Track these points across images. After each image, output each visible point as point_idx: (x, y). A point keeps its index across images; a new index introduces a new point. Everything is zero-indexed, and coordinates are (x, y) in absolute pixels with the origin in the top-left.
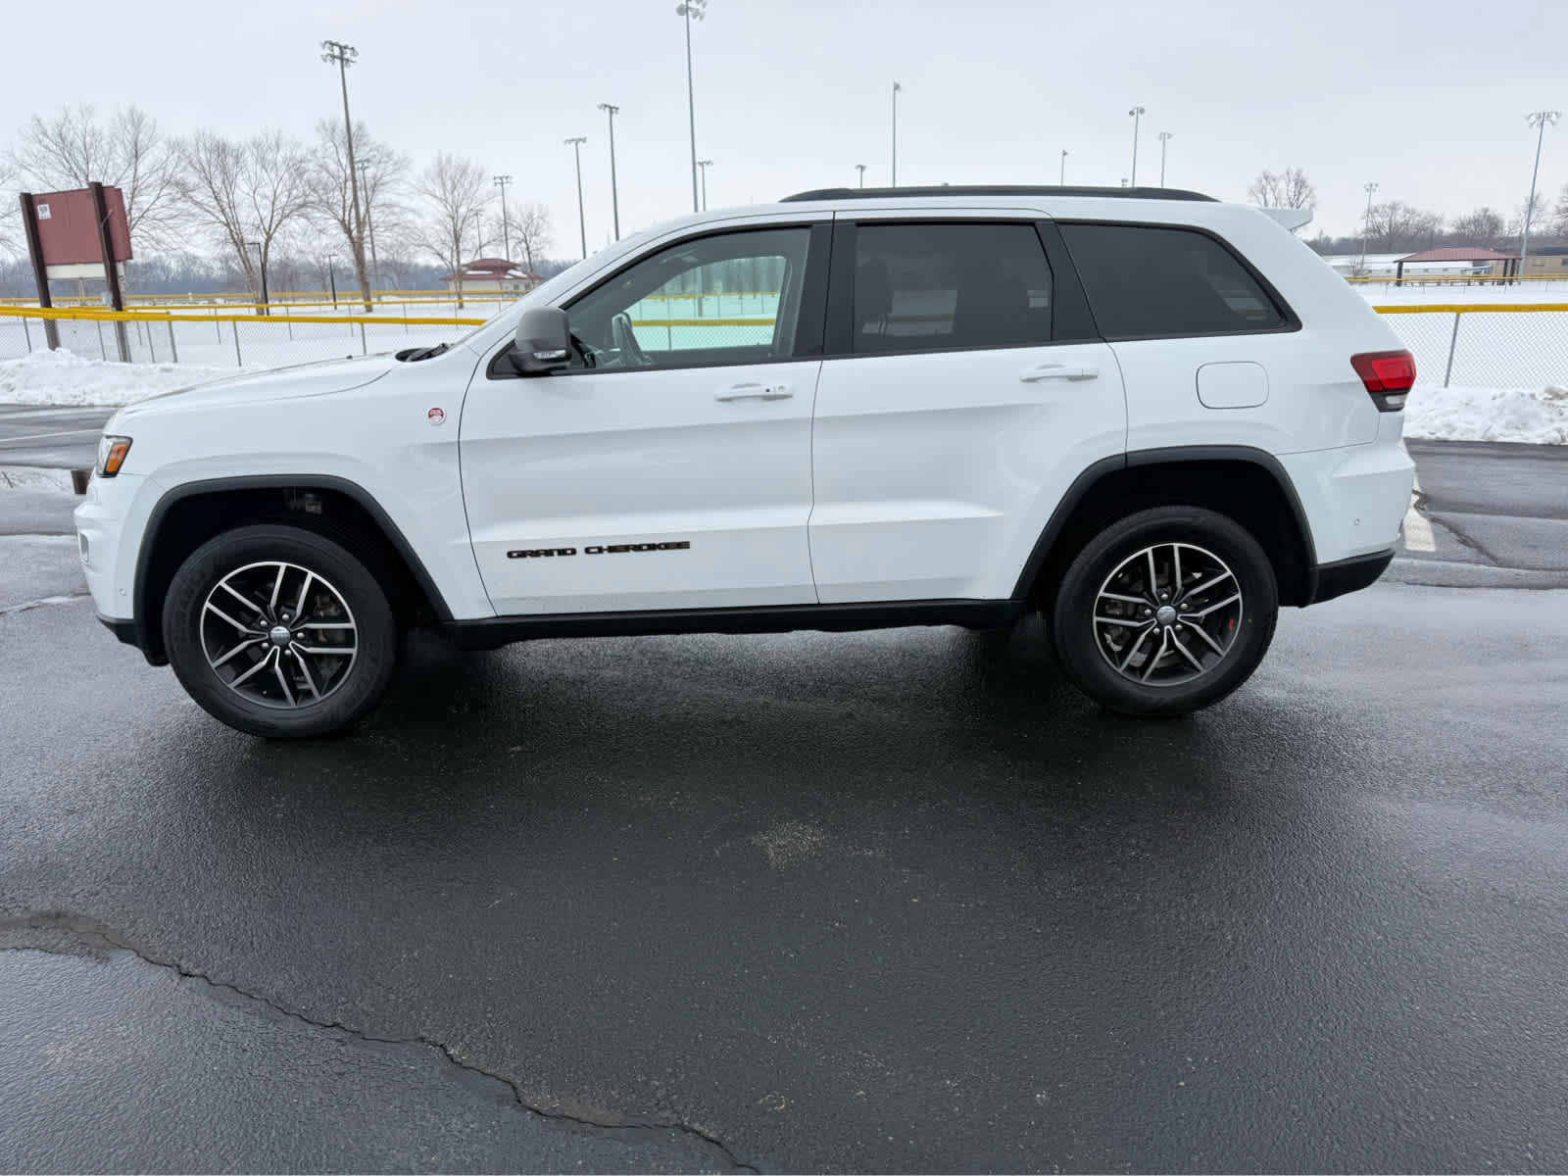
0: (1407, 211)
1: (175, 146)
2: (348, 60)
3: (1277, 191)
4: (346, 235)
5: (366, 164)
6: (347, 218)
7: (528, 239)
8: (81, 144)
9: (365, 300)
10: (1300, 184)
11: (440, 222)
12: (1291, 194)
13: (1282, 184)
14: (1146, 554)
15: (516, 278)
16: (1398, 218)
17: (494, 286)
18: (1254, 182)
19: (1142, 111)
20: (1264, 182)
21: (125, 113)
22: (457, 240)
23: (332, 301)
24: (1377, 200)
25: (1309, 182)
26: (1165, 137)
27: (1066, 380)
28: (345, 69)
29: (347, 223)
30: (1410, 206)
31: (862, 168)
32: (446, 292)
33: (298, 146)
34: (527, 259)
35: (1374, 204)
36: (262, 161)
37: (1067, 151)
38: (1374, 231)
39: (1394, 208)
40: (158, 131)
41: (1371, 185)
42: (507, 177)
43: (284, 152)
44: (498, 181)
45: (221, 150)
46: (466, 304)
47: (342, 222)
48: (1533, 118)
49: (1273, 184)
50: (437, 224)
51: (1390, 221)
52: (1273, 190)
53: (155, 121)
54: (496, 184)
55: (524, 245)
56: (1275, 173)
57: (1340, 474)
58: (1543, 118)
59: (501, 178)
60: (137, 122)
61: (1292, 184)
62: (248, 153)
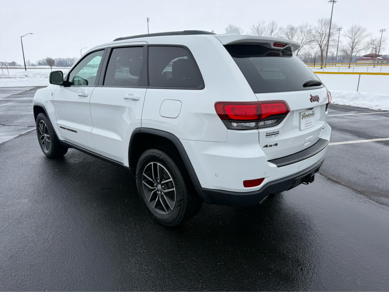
1: (280, 29)
2: (335, 2)
4: (320, 49)
5: (340, 29)
6: (321, 44)
7: (377, 48)
8: (261, 30)
9: (321, 66)
11: (349, 44)
14: (151, 164)
15: (379, 59)
17: (371, 62)
21: (271, 21)
22: (353, 49)
23: (313, 66)
27: (132, 100)
28: (334, 4)
29: (321, 45)
32: (356, 63)
33: (311, 26)
34: (375, 53)
36: (302, 31)
40: (278, 26)
42: (384, 30)
43: (308, 28)
44: (382, 31)
45: (292, 29)
46: (351, 67)
47: (320, 45)
50: (348, 44)
53: (277, 24)
54: (380, 32)
55: (375, 50)
57: (205, 153)
59: (383, 30)
60: (273, 24)
62: (299, 29)
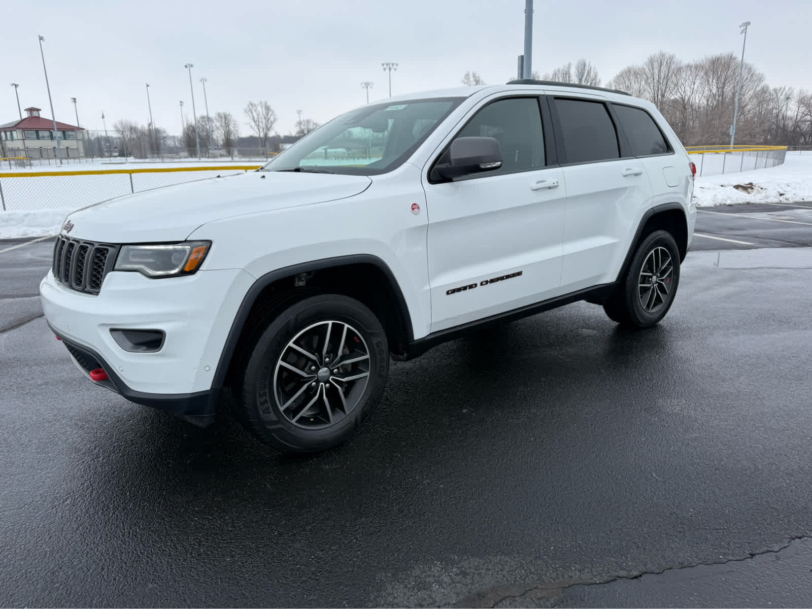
0: (314, 124)
3: (257, 112)
10: (268, 108)
12: (264, 113)
13: (259, 108)
16: (311, 127)
18: (246, 107)
19: (192, 66)
20: (251, 107)
24: (304, 118)
25: (272, 108)
26: (203, 80)
27: (634, 175)
30: (315, 122)
31: (16, 86)
35: (302, 119)
37: (148, 84)
38: (302, 133)
39: (308, 122)
41: (299, 111)
48: (363, 85)
49: (255, 108)
51: (308, 128)
52: (256, 111)
56: (256, 102)
58: (367, 85)
61: (264, 109)
